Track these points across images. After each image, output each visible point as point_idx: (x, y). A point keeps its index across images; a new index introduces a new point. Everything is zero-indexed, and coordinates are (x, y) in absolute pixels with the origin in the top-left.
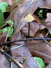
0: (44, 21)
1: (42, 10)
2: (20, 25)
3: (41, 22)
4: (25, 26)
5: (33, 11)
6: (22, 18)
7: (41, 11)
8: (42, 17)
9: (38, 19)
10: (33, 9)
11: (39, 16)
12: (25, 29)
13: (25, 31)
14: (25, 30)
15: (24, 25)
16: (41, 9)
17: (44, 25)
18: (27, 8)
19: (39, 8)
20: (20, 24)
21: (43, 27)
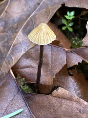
0: (76, 41)
1: (73, 13)
2: (12, 53)
3: (70, 45)
4: (27, 55)
5: (47, 13)
6: (17, 33)
7: (70, 15)
8: (71, 30)
9: (63, 36)
10: (47, 8)
11: (64, 28)
12: (26, 62)
13: (27, 70)
14: (27, 67)
15: (23, 52)
16: (71, 9)
17: (79, 53)
18: (32, 4)
19: (63, 5)
20: (13, 50)
21: (76, 60)
